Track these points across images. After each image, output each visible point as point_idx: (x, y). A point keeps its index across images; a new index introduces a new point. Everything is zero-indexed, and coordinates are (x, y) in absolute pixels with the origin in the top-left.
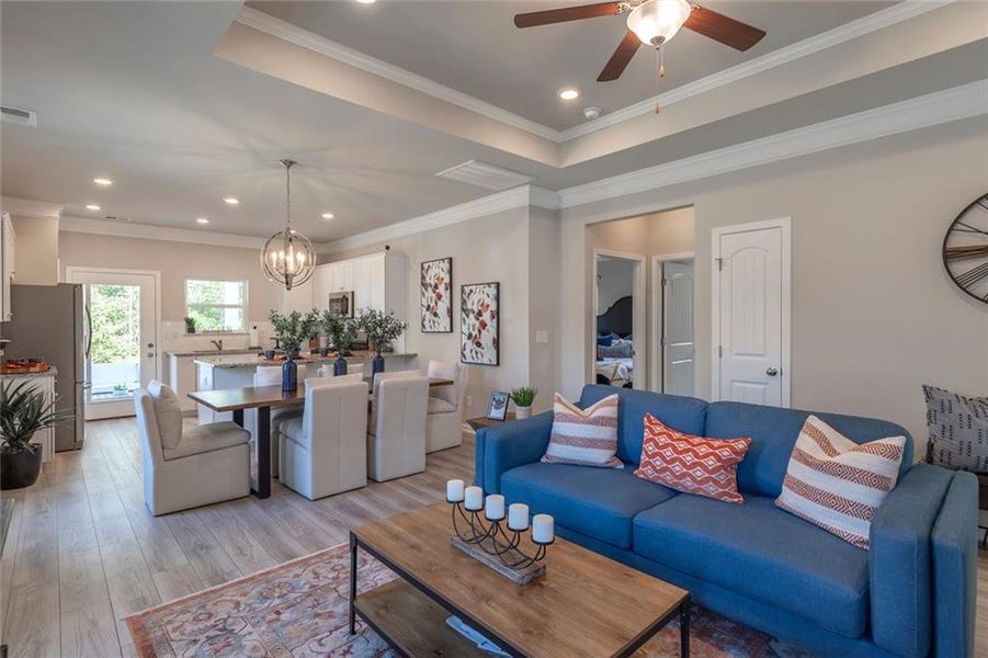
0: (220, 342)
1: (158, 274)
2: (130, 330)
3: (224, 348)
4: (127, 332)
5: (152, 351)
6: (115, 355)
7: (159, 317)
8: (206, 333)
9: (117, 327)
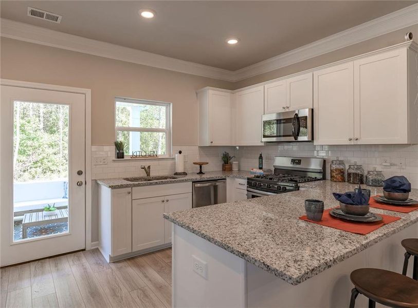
0: (149, 167)
1: (88, 92)
2: (61, 153)
3: (153, 174)
4: (59, 153)
5: (81, 178)
6: (53, 165)
7: (89, 141)
8: (134, 158)
9: (54, 151)
